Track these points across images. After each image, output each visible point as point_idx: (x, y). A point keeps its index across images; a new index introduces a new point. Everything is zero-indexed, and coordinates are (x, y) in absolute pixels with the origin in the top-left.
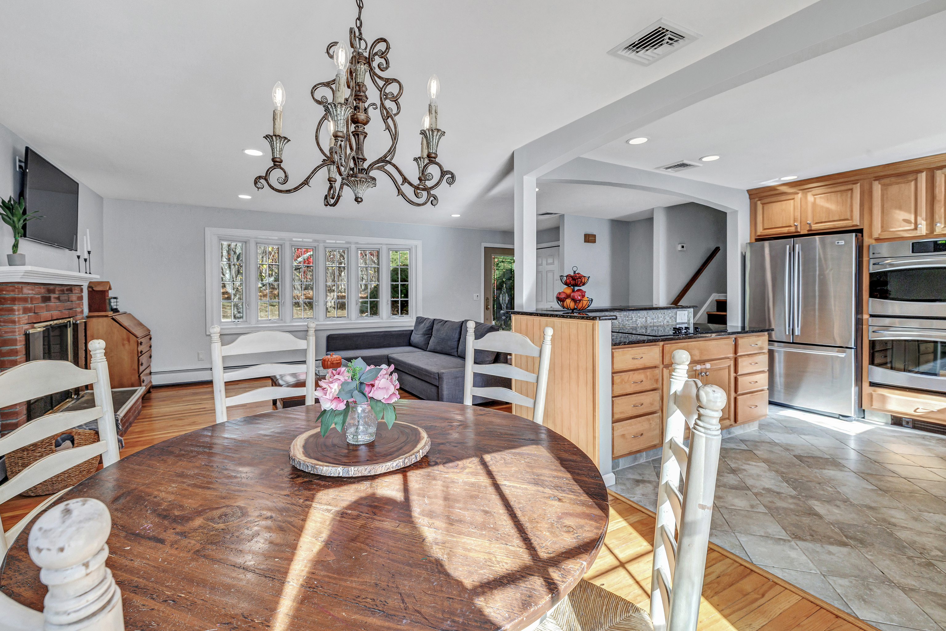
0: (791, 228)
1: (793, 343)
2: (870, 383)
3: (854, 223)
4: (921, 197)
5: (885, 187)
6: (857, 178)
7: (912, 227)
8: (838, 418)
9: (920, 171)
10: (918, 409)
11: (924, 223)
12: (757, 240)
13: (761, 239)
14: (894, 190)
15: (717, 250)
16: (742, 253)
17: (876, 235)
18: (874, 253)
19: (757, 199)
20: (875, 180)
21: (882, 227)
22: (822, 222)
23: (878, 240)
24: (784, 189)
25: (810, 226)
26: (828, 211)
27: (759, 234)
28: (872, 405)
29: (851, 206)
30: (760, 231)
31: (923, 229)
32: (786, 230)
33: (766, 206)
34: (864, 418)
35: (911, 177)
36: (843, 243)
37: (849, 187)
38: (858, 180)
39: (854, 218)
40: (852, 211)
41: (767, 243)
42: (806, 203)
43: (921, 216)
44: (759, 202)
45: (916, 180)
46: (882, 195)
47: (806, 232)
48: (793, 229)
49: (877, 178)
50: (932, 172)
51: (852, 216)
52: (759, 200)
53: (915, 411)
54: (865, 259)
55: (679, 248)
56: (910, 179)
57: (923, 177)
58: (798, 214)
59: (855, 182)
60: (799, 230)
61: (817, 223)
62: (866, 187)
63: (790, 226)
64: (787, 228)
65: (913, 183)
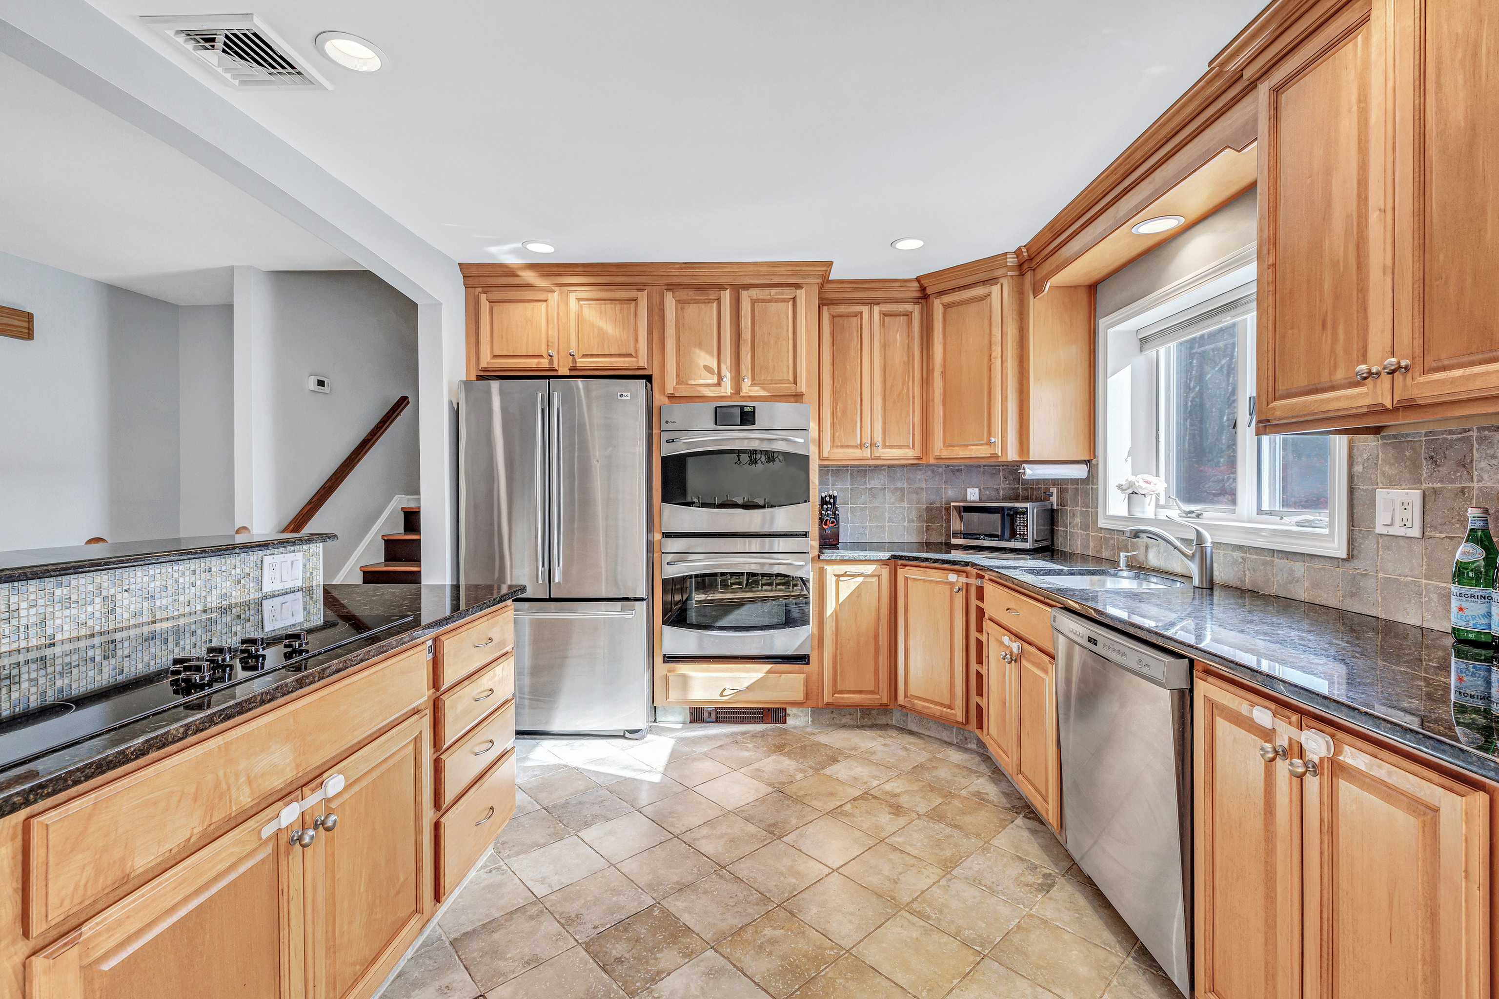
0: (542, 360)
1: (551, 600)
2: (664, 656)
3: (641, 364)
4: (725, 330)
5: (681, 303)
6: (643, 279)
7: (715, 381)
8: (623, 737)
9: (721, 287)
10: (725, 689)
11: (728, 375)
12: (480, 378)
13: (485, 376)
14: (692, 310)
15: (403, 402)
16: (451, 403)
17: (670, 390)
18: (667, 422)
19: (480, 290)
20: (668, 290)
21: (678, 376)
22: (592, 356)
23: (671, 397)
24: (530, 277)
25: (574, 361)
26: (602, 334)
27: (484, 365)
28: (667, 698)
29: (636, 330)
30: (486, 360)
31: (727, 388)
32: (532, 363)
33: (497, 308)
34: (655, 721)
35: (713, 295)
36: (629, 398)
37: (633, 294)
38: (644, 284)
39: (640, 353)
40: (636, 340)
41: (495, 385)
42: (567, 313)
43: (725, 364)
44: (483, 297)
45: (719, 299)
46: (677, 320)
47: (567, 373)
48: (544, 363)
49: (672, 287)
50: (737, 289)
51: (636, 351)
52: (484, 292)
53: (721, 695)
54: (655, 431)
55: (312, 384)
56: (712, 297)
57: (726, 295)
58: (553, 333)
59: (640, 287)
60: (555, 366)
61: (584, 356)
62: (656, 300)
63: (541, 356)
64: (536, 361)
65: (715, 305)
